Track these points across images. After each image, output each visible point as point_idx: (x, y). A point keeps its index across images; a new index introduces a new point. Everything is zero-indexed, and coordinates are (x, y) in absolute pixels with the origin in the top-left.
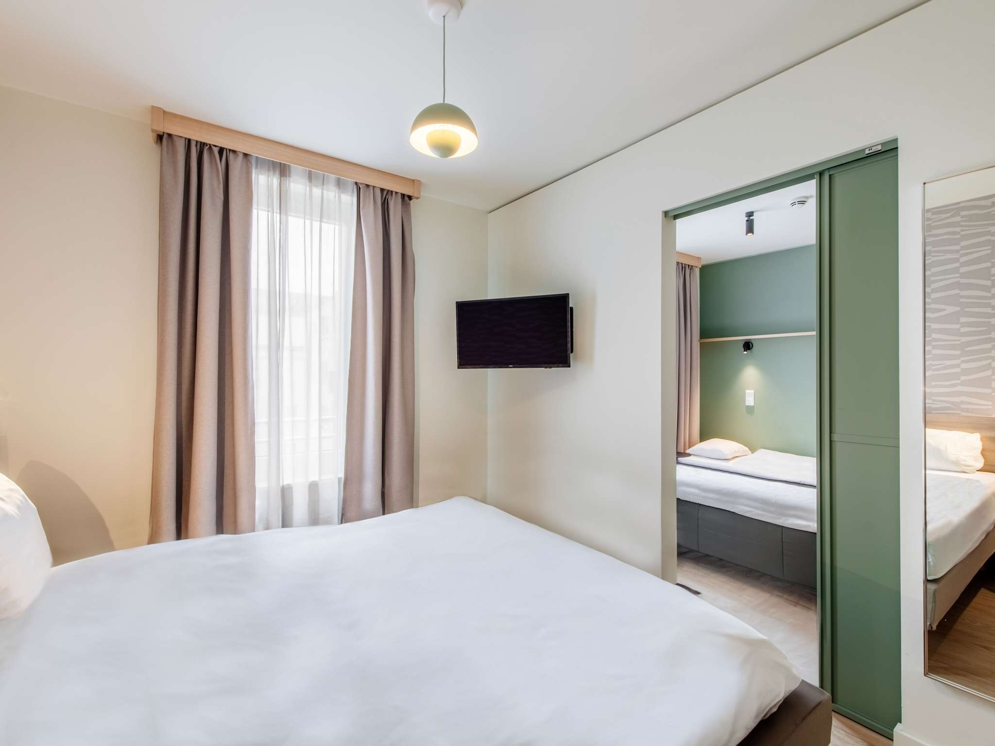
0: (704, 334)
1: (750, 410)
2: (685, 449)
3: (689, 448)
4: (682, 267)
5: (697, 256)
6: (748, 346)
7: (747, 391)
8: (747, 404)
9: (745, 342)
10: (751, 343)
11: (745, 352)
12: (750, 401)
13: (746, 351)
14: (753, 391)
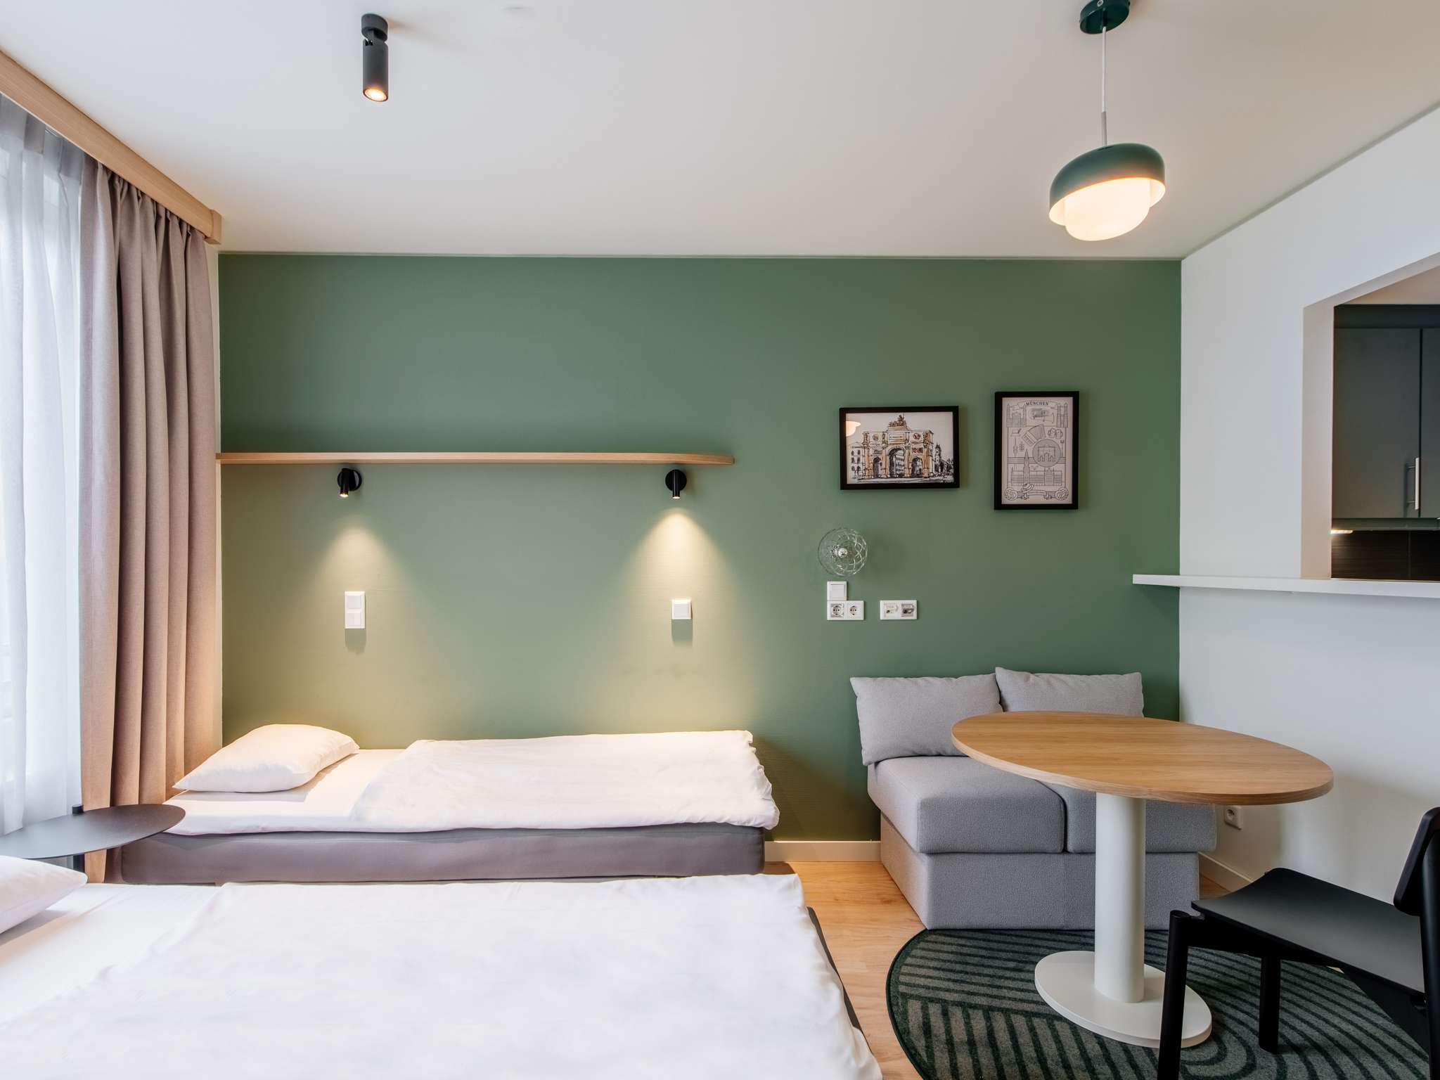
0: (232, 440)
1: (356, 639)
2: (170, 780)
3: (185, 774)
4: (158, 217)
5: (211, 208)
6: (349, 479)
7: (348, 593)
8: (347, 627)
9: (344, 470)
10: (357, 472)
11: (344, 496)
12: (355, 618)
13: (347, 493)
14: (362, 593)
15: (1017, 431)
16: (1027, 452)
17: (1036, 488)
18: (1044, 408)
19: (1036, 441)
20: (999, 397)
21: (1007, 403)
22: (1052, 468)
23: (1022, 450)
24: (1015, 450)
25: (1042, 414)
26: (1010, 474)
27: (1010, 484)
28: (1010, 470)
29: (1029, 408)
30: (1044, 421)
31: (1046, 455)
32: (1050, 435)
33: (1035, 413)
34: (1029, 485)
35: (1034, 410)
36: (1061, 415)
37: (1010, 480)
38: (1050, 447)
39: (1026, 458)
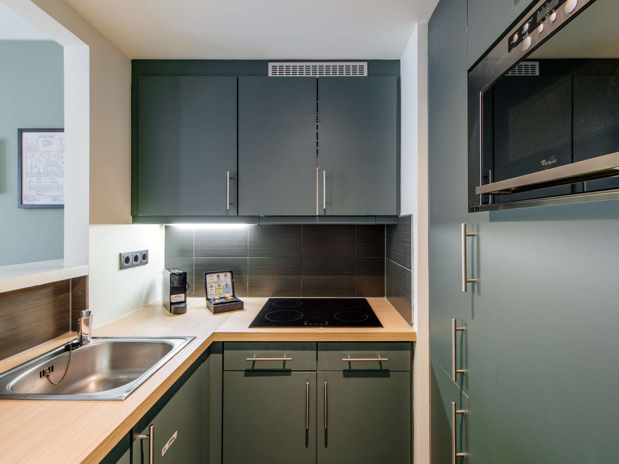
15: (32, 155)
16: (39, 170)
17: (45, 193)
18: (50, 139)
19: (45, 161)
20: (21, 132)
21: (25, 135)
22: (56, 180)
23: (36, 168)
24: (31, 168)
25: (48, 143)
26: (28, 184)
27: (28, 191)
28: (28, 182)
29: (40, 140)
30: (50, 148)
31: (52, 171)
32: (54, 158)
33: (45, 143)
34: (40, 191)
35: (44, 141)
36: (62, 144)
37: (28, 188)
38: (55, 166)
39: (39, 173)
